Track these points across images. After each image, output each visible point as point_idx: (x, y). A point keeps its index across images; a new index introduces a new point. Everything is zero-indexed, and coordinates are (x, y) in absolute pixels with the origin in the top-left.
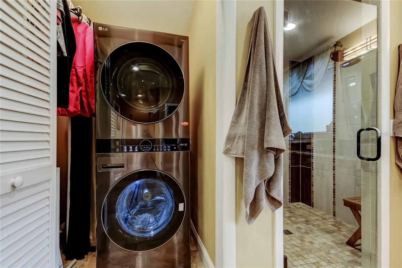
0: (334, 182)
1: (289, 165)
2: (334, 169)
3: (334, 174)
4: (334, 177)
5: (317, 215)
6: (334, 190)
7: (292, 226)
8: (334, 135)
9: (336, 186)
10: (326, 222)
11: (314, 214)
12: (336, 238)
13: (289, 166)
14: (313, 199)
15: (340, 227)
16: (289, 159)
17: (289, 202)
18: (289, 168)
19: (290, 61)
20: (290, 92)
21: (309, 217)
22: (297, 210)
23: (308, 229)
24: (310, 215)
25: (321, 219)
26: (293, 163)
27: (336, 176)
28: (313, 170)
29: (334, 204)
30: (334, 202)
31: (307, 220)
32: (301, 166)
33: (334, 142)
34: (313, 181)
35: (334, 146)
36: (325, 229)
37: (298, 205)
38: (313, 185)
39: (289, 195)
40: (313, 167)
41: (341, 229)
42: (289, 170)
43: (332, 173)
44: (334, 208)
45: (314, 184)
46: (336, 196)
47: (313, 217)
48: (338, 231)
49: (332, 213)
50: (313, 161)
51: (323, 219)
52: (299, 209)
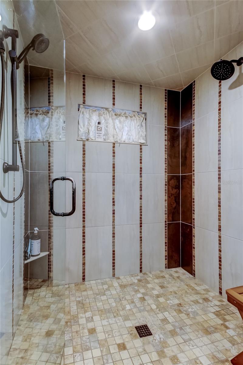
0: (220, 247)
1: (165, 220)
2: (220, 230)
3: (220, 237)
4: (220, 241)
5: (197, 293)
6: (220, 258)
7: (155, 316)
8: (219, 183)
9: (222, 253)
10: (207, 307)
11: (193, 289)
12: (216, 346)
13: (166, 222)
14: (194, 266)
15: (227, 317)
16: (166, 214)
17: (166, 267)
18: (166, 224)
19: (166, 90)
20: (166, 129)
21: (185, 296)
22: (173, 282)
23: (177, 324)
24: (188, 291)
25: (201, 301)
26: (171, 219)
27: (222, 239)
28: (194, 227)
29: (220, 278)
30: (220, 275)
31: (182, 302)
32: (181, 222)
33: (219, 192)
34: (194, 242)
35: (219, 199)
36: (203, 324)
37: (176, 272)
38: (194, 248)
39: (166, 259)
40: (194, 225)
41: (227, 323)
42: (166, 227)
43: (217, 235)
44: (220, 283)
45: (195, 246)
46: (222, 267)
47: (191, 295)
48: (223, 327)
49: (218, 290)
50: (194, 216)
51: (204, 299)
52: (175, 280)
